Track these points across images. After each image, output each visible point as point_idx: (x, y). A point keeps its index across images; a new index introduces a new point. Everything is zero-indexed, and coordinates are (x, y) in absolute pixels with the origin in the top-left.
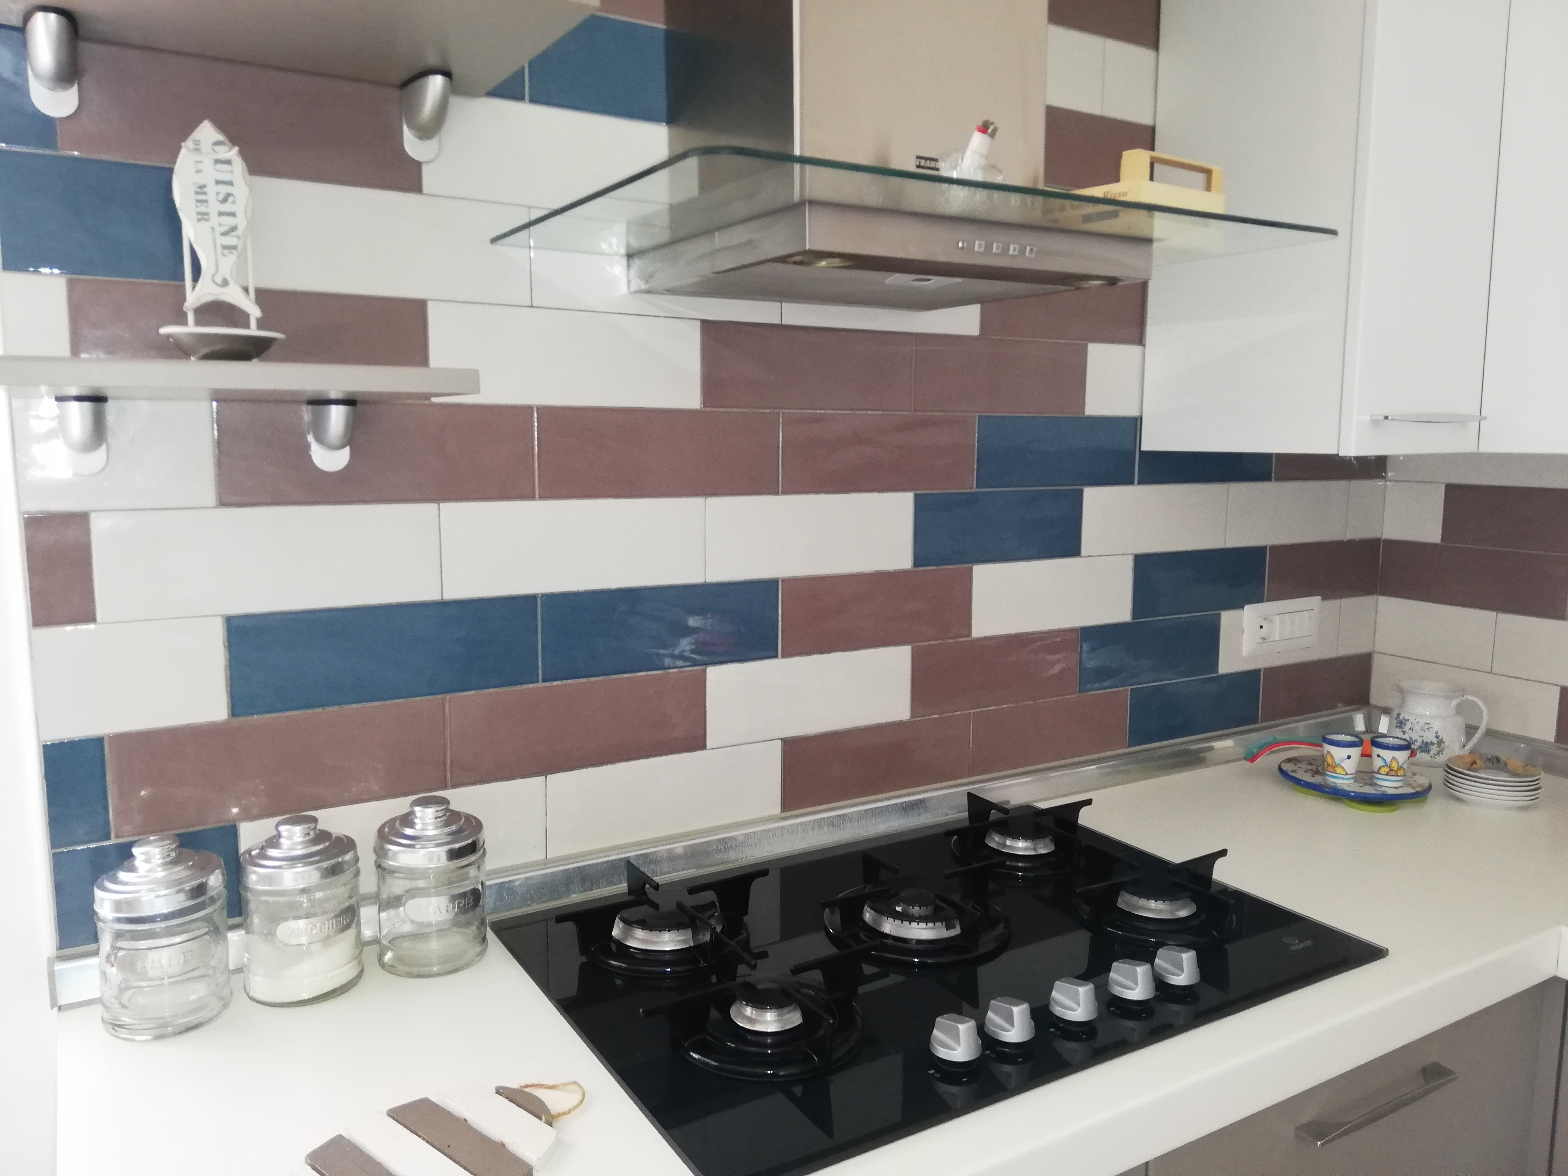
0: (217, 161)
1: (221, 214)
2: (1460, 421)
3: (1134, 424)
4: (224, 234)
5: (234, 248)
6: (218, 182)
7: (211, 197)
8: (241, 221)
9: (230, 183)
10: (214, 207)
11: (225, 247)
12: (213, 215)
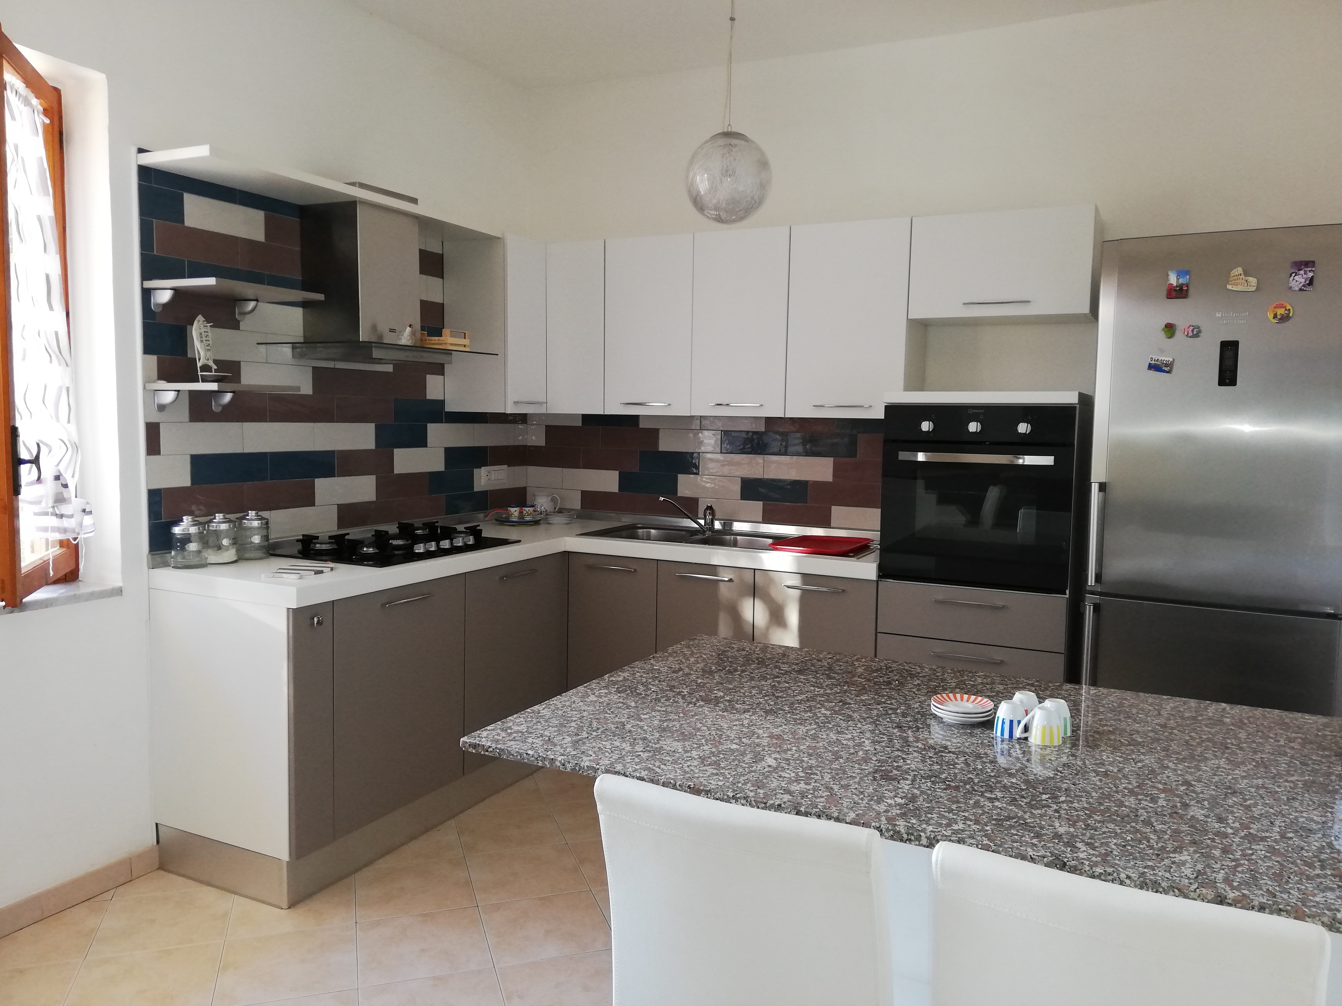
0: (204, 326)
1: (206, 340)
2: (540, 403)
3: (443, 402)
4: (207, 346)
5: (210, 350)
6: (205, 332)
7: (203, 336)
8: (210, 342)
9: (208, 332)
10: (204, 339)
11: (207, 350)
12: (204, 341)
